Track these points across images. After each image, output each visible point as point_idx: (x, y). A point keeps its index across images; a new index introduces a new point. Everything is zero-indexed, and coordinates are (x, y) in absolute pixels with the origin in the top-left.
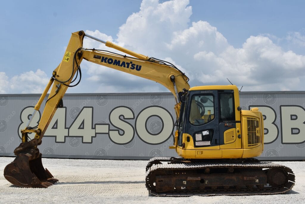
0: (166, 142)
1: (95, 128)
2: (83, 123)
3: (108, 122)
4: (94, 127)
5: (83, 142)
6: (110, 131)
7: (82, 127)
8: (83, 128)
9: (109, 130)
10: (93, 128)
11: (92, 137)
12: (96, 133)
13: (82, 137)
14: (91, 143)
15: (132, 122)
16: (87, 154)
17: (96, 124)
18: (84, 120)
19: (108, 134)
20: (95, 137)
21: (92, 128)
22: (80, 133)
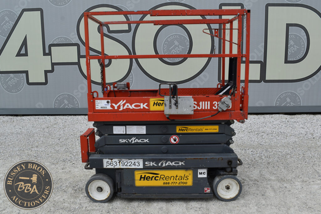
0: (197, 79)
1: (50, 54)
2: (25, 43)
3: (76, 40)
4: (47, 51)
5: (30, 82)
6: (81, 59)
7: (23, 51)
8: (26, 54)
9: (80, 56)
10: (47, 53)
11: (46, 72)
12: (53, 64)
13: (26, 72)
14: (46, 83)
15: (127, 38)
16: (40, 105)
17: (51, 46)
18: (26, 36)
19: (78, 64)
20: (52, 71)
21: (45, 54)
22: (20, 64)
